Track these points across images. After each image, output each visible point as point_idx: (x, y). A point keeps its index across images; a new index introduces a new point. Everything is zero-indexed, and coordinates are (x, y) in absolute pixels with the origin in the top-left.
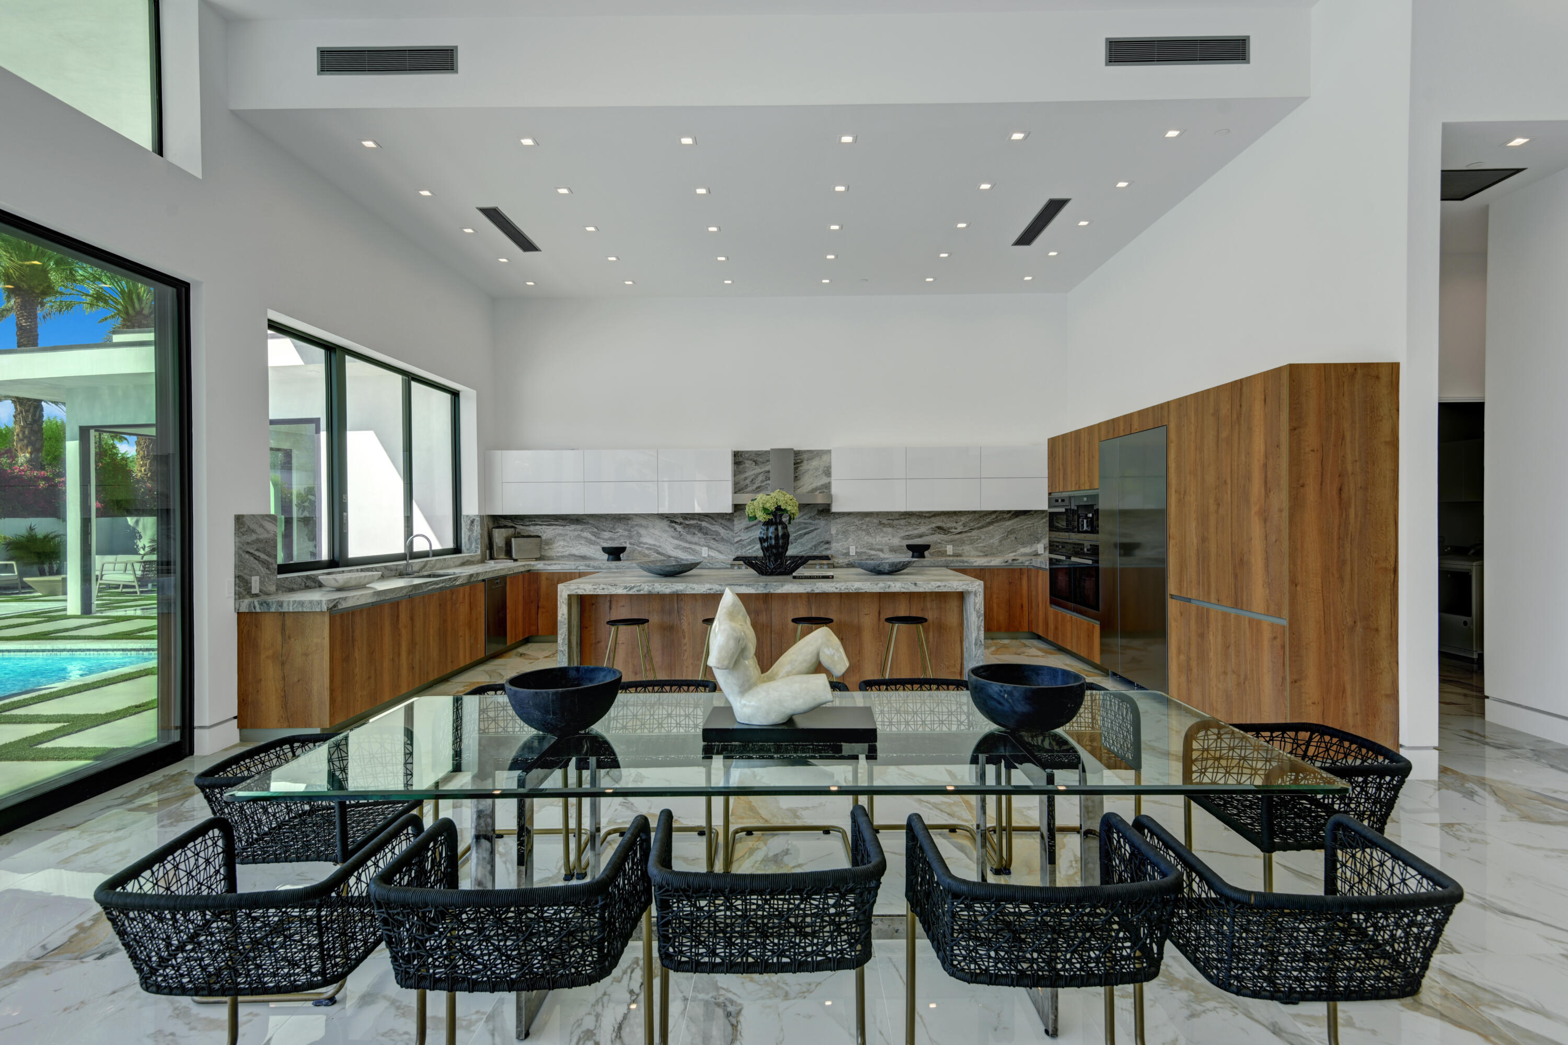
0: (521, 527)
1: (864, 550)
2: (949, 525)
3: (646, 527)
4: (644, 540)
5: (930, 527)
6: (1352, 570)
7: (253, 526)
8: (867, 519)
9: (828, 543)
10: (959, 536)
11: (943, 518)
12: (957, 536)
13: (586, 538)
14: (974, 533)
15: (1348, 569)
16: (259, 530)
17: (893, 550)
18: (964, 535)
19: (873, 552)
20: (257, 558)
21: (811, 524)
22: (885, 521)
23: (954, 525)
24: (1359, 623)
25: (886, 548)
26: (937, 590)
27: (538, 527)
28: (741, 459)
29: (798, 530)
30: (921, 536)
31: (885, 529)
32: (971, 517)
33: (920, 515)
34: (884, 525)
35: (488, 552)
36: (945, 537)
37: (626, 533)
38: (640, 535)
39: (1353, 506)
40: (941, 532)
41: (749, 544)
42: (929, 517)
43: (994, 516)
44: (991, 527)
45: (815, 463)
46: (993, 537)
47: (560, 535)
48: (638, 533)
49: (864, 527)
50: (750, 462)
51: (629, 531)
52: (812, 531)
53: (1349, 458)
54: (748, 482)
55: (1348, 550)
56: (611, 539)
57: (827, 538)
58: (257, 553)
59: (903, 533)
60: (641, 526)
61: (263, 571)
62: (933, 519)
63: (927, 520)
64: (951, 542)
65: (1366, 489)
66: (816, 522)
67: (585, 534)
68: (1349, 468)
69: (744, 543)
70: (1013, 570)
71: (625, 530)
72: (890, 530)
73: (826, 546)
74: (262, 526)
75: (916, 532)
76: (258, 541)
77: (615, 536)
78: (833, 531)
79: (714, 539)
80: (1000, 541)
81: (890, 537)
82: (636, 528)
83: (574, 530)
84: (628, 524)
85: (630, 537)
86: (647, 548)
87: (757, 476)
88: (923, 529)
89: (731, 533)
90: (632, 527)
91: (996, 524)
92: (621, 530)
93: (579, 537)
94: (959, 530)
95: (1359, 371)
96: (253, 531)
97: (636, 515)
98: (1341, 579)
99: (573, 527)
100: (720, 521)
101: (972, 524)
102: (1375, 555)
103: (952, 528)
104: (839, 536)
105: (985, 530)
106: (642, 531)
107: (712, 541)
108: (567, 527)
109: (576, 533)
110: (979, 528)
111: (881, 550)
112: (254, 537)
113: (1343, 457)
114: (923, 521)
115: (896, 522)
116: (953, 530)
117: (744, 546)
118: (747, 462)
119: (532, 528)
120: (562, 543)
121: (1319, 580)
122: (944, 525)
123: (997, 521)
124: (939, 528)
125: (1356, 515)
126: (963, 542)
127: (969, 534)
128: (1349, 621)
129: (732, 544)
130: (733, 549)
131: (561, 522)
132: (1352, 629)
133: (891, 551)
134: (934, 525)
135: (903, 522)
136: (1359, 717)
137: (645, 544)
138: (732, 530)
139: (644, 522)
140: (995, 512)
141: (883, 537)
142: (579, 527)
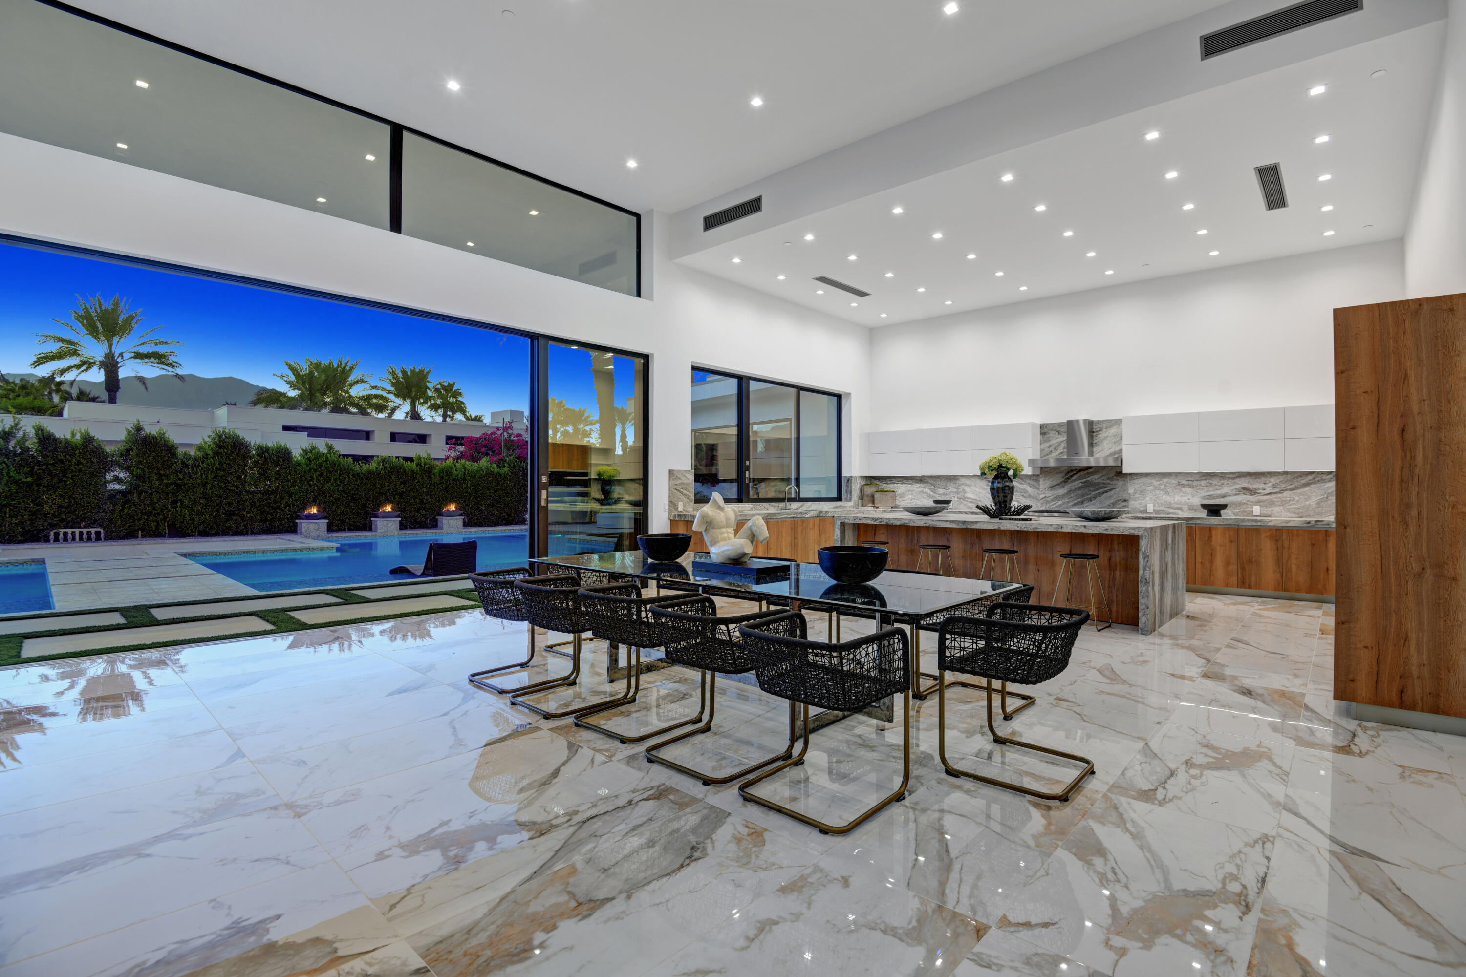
0: (885, 485)
1: (1162, 508)
2: (1255, 486)
3: (969, 486)
4: (968, 495)
5: (1234, 487)
6: (1419, 514)
7: (680, 476)
8: (1166, 480)
9: (1125, 501)
10: (1268, 497)
11: (1247, 479)
12: (1265, 497)
13: (927, 493)
14: (1286, 494)
15: (1414, 512)
16: (683, 478)
17: (1192, 508)
18: (1273, 496)
19: (1171, 511)
20: (681, 493)
21: (1109, 484)
22: (1184, 482)
23: (1262, 486)
24: (1428, 571)
25: (1185, 507)
26: (1104, 532)
27: (895, 485)
28: (1046, 430)
29: (1097, 490)
30: (1223, 496)
31: (1183, 490)
32: (1282, 478)
33: (1223, 476)
34: (1183, 485)
35: (860, 501)
36: (1251, 498)
37: (955, 490)
38: (965, 492)
39: (1420, 446)
40: (1247, 492)
41: (1052, 500)
42: (1233, 478)
43: (1310, 477)
44: (1307, 489)
45: (1113, 431)
46: (1309, 498)
47: (909, 491)
48: (963, 490)
49: (1163, 487)
50: (1054, 432)
51: (957, 488)
52: (1111, 490)
53: (1414, 397)
54: (1052, 449)
55: (1414, 493)
56: (944, 494)
57: (1125, 496)
58: (682, 490)
59: (1204, 493)
60: (966, 484)
61: (685, 500)
62: (1237, 480)
63: (1230, 482)
64: (1258, 503)
65: (1439, 429)
66: (1114, 482)
67: (926, 490)
68: (1415, 408)
69: (1048, 499)
70: (1317, 532)
71: (955, 488)
72: (1189, 490)
73: (1124, 504)
74: (684, 476)
75: (1218, 492)
76: (682, 484)
77: (947, 492)
78: (1131, 491)
79: (1023, 496)
80: (1318, 503)
81: (1190, 497)
82: (962, 486)
83: (919, 487)
84: (956, 483)
85: (958, 493)
86: (970, 502)
87: (1060, 443)
88: (1225, 490)
89: (1037, 491)
90: (959, 485)
91: (1313, 486)
92: (951, 488)
93: (922, 492)
94: (1268, 491)
95: (1425, 306)
96: (679, 478)
97: (962, 476)
98: (1405, 523)
99: (918, 485)
100: (1028, 481)
101: (1283, 485)
102: (1453, 499)
103: (1259, 489)
104: (1137, 496)
105: (1299, 491)
106: (967, 489)
107: (1021, 497)
108: (914, 485)
109: (920, 490)
110: (1291, 489)
111: (1181, 509)
112: (680, 481)
113: (1406, 396)
114: (1225, 482)
115: (1195, 483)
116: (1261, 491)
117: (1048, 502)
118: (1050, 432)
119: (891, 486)
120: (910, 497)
121: (1375, 522)
122: (1250, 486)
123: (1315, 483)
124: (1244, 488)
125: (1425, 457)
126: (1272, 503)
127: (1280, 495)
128: (1416, 567)
129: (1038, 500)
130: (1039, 504)
131: (910, 482)
132: (1420, 575)
133: (1190, 510)
134: (1238, 486)
135: (1203, 483)
136: (1426, 669)
137: (968, 498)
138: (1038, 489)
139: (968, 482)
140: (1312, 473)
141: (1182, 496)
142: (922, 485)
